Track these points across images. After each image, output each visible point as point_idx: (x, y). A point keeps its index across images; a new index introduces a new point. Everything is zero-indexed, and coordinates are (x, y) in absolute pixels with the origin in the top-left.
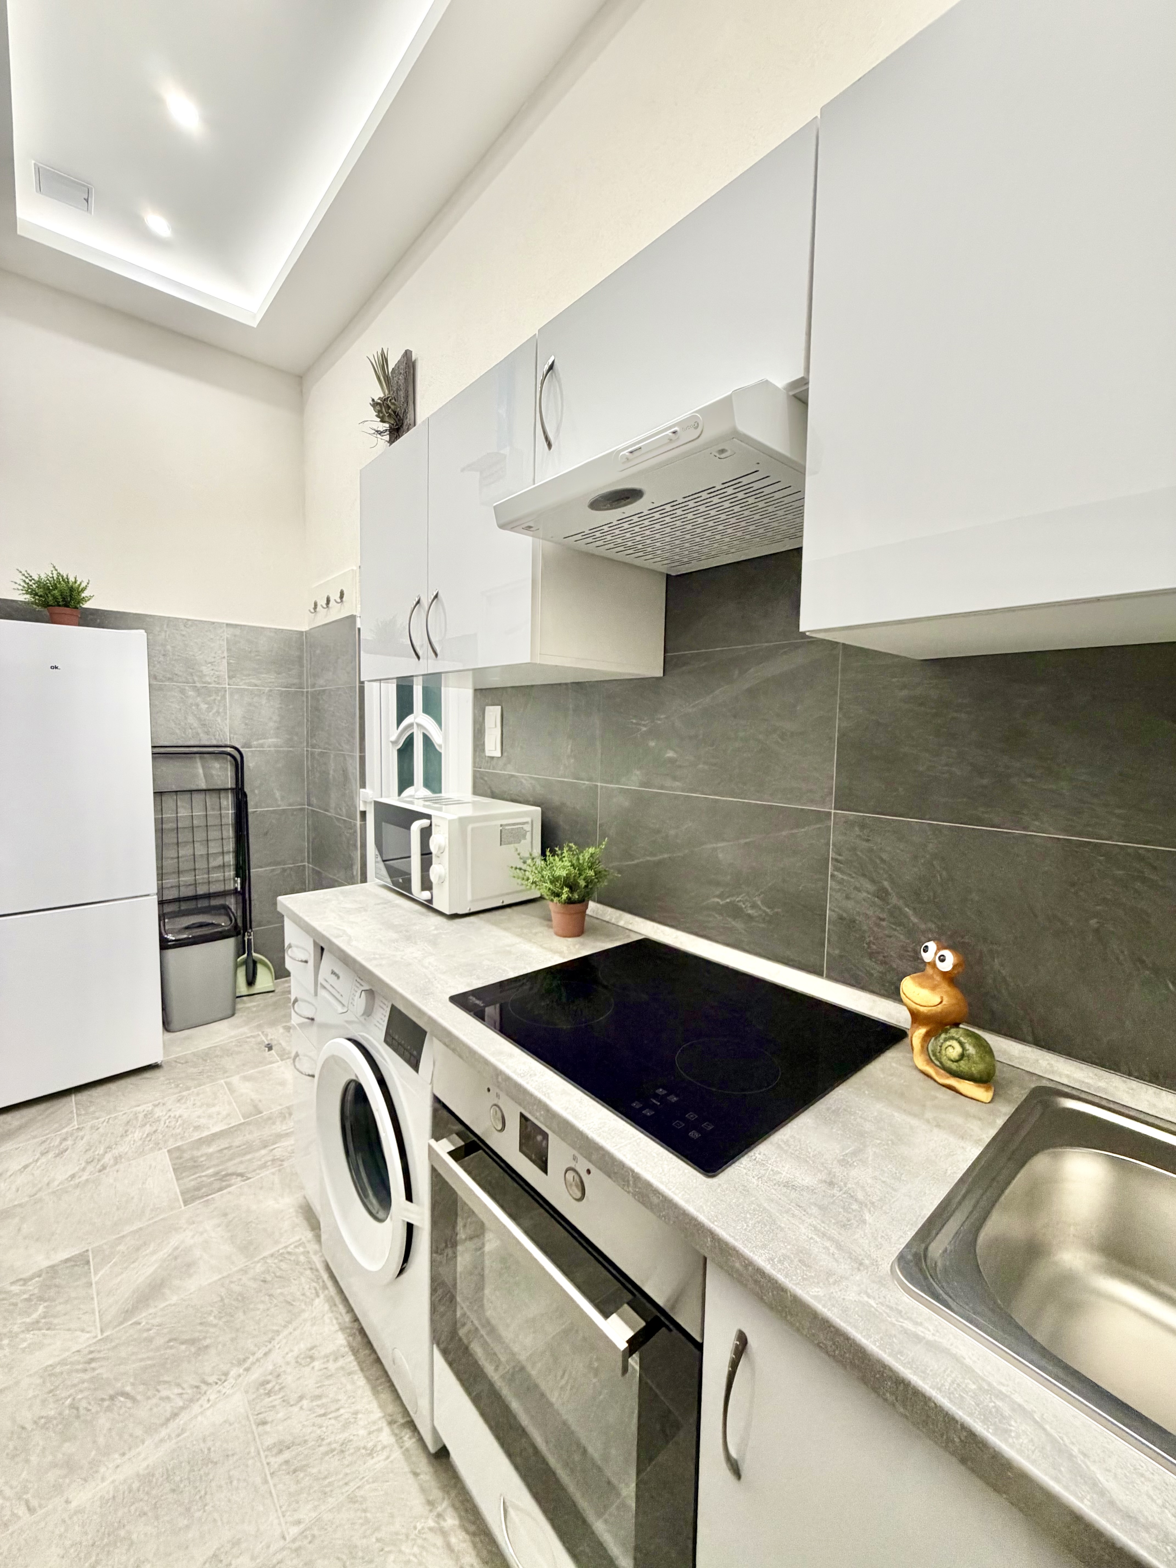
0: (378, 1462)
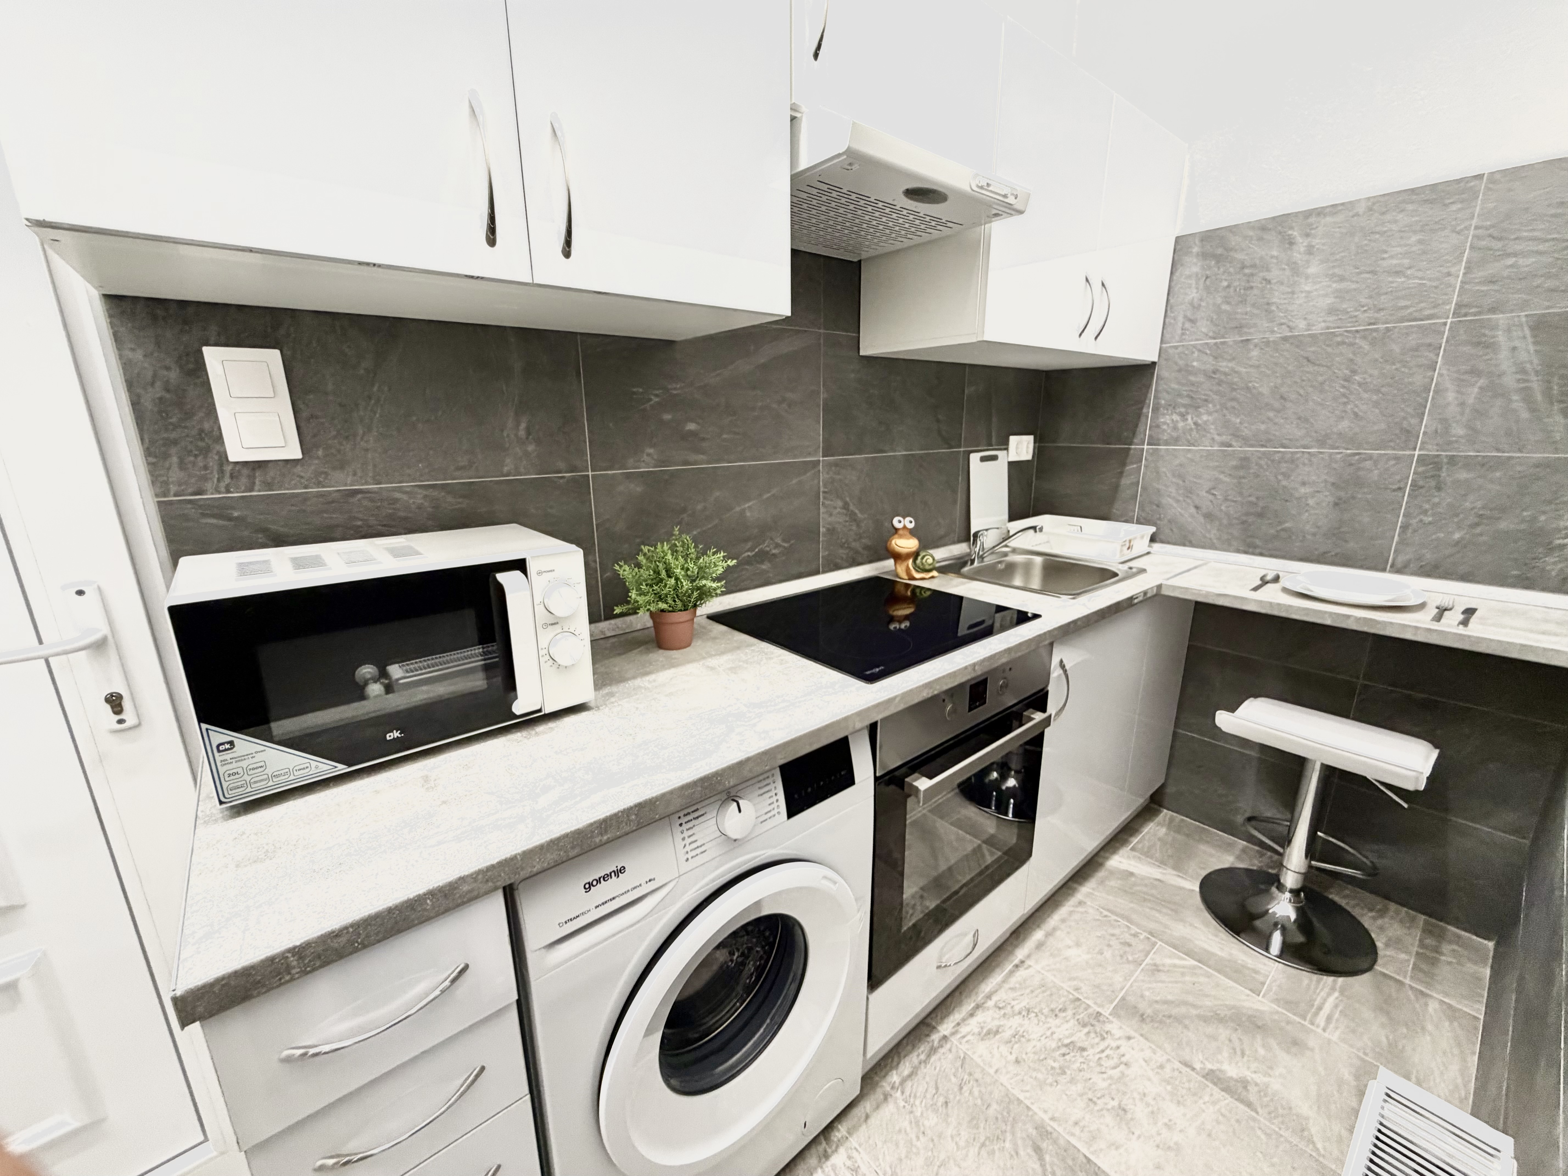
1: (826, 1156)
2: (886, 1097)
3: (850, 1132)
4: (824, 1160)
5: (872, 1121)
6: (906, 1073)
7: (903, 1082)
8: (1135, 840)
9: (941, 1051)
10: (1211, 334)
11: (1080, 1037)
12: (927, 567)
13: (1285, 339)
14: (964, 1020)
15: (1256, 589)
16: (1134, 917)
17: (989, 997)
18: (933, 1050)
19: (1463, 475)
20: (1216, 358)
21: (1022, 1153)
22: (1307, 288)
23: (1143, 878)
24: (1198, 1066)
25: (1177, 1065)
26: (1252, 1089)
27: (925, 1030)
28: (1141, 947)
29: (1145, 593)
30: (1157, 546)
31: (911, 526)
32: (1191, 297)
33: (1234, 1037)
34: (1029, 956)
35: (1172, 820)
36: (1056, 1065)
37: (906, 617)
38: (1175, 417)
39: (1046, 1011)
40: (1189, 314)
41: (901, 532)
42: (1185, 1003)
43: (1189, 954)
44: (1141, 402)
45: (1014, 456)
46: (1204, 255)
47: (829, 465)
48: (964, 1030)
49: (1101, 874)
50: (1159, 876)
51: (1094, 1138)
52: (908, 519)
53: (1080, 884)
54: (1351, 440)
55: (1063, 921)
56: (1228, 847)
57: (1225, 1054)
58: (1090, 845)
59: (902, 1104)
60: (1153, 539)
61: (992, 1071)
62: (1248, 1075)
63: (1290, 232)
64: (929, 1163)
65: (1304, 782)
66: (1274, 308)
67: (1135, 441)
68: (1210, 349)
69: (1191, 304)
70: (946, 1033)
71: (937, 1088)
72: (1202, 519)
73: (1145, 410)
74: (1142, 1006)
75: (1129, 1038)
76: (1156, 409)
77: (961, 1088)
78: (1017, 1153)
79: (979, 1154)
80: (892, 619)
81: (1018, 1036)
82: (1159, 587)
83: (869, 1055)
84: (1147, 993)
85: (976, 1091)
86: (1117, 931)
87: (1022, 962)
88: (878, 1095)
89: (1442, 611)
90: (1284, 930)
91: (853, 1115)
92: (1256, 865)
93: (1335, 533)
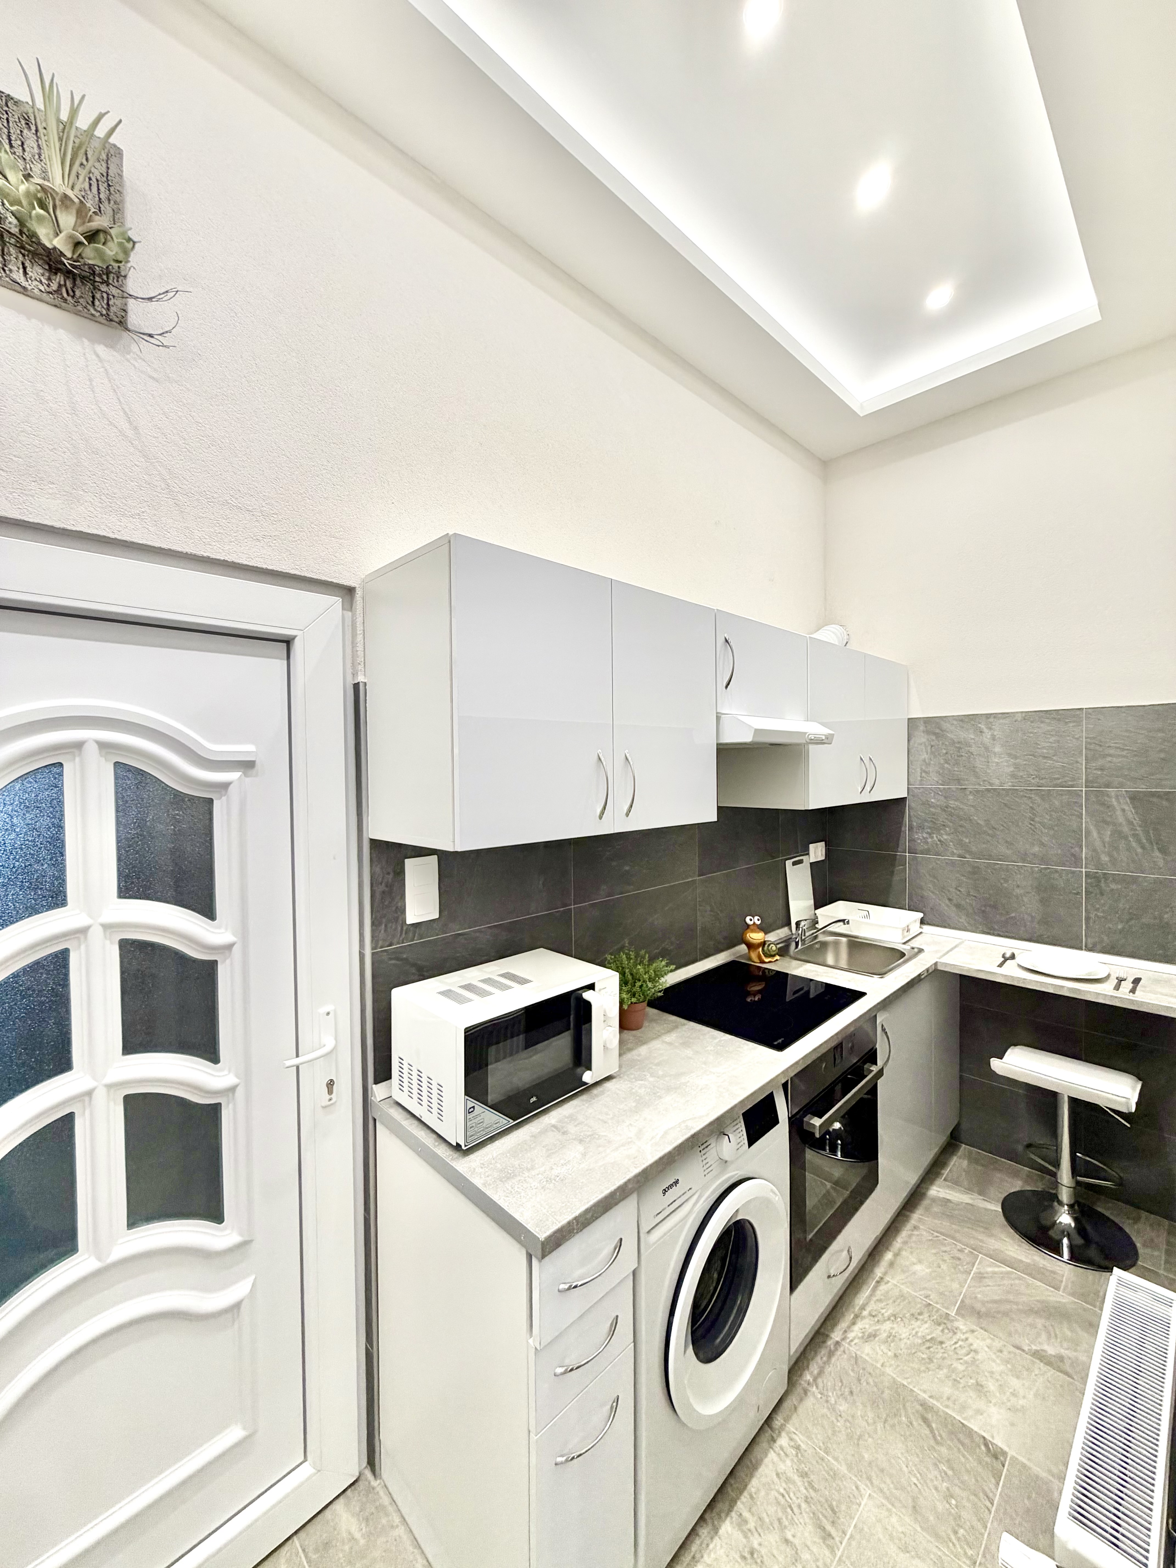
0: (801, 1441)
1: (773, 1440)
2: (806, 1392)
4: (772, 1442)
5: (800, 1410)
6: (816, 1372)
7: (815, 1380)
8: (945, 1172)
9: (839, 1353)
10: (940, 782)
11: (937, 1333)
12: (773, 953)
13: (988, 790)
14: (849, 1327)
15: (1001, 965)
16: (957, 1235)
17: (863, 1308)
18: (831, 1354)
19: (1113, 886)
20: (945, 797)
21: (914, 1423)
22: (996, 760)
23: (958, 1204)
24: (1026, 1348)
25: (1012, 1349)
26: (1068, 1363)
27: (821, 1338)
28: (968, 1259)
29: (927, 970)
30: (927, 928)
31: (759, 923)
32: (923, 757)
33: (1047, 1324)
34: (885, 1273)
35: (970, 1153)
36: (924, 1356)
37: (759, 992)
38: (925, 835)
39: (908, 1315)
40: (924, 768)
41: (752, 927)
42: (1008, 1301)
43: (1005, 1262)
44: (900, 823)
45: (812, 860)
46: (927, 732)
47: (702, 882)
48: (851, 1335)
49: (925, 1202)
50: (970, 1202)
51: (963, 1408)
52: (756, 918)
53: (912, 1211)
54: (1043, 860)
55: (905, 1243)
56: (1016, 1174)
57: (1044, 1336)
58: (913, 1179)
59: (819, 1396)
60: (923, 922)
61: (879, 1365)
62: (1063, 1352)
63: (980, 725)
64: (850, 1437)
65: (1060, 1112)
66: (977, 770)
67: (899, 849)
68: (941, 791)
69: (924, 760)
70: (838, 1339)
71: (841, 1381)
72: (954, 909)
73: (903, 829)
74: (978, 1306)
75: (973, 1331)
76: (911, 828)
77: (859, 1380)
78: (911, 1423)
79: (885, 1427)
80: (749, 994)
81: (891, 1337)
82: (936, 964)
83: (792, 1353)
84: (979, 1296)
85: (871, 1380)
86: (948, 1248)
87: (882, 1278)
88: (799, 1390)
89: (1120, 980)
90: (1069, 1236)
91: (787, 1404)
92: (1039, 1187)
93: (1045, 921)
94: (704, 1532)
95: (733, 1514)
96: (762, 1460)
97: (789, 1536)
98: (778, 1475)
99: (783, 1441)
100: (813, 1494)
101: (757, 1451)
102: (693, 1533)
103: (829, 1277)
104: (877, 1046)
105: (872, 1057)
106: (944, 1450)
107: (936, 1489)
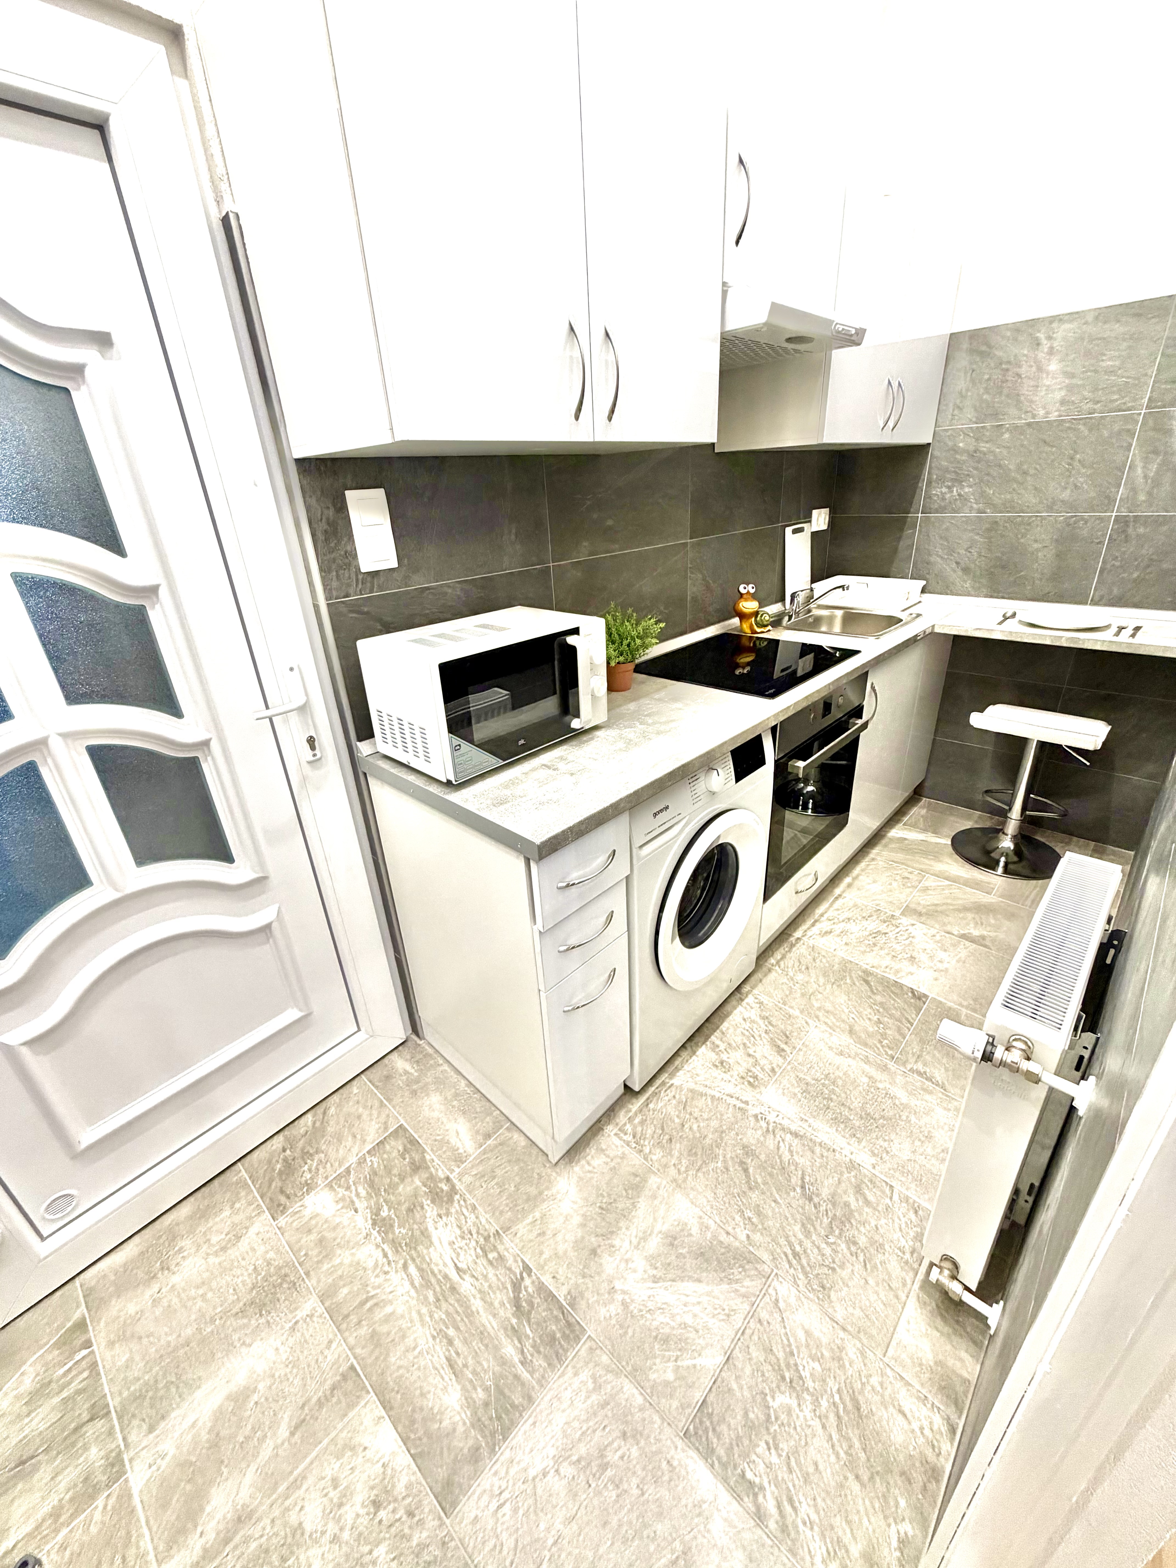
0: (764, 999)
1: (742, 1000)
2: (770, 970)
3: (753, 988)
4: (740, 1001)
5: (764, 981)
6: (779, 958)
7: (778, 962)
8: (905, 819)
9: (798, 945)
10: (974, 420)
11: (883, 928)
12: (765, 623)
13: (1029, 425)
14: (809, 929)
15: (1000, 623)
16: (909, 863)
17: (822, 915)
18: (792, 945)
19: (1142, 530)
20: (977, 440)
21: (857, 984)
22: (1047, 383)
23: (913, 841)
24: (956, 933)
25: (943, 934)
26: (988, 939)
27: (785, 936)
28: (916, 878)
29: (925, 632)
30: (926, 596)
31: (752, 591)
32: (960, 387)
33: (976, 916)
34: (844, 892)
35: (930, 804)
36: (871, 943)
37: (748, 664)
38: (944, 490)
39: (860, 918)
40: (958, 401)
41: (745, 596)
42: (945, 904)
43: (947, 879)
44: (918, 478)
45: (815, 528)
46: (972, 351)
47: (693, 545)
48: (809, 933)
49: (884, 842)
50: (924, 839)
51: (897, 972)
52: (751, 586)
53: (872, 848)
54: (1072, 506)
55: (863, 870)
56: (969, 817)
57: (972, 925)
58: (875, 825)
59: (780, 972)
60: (923, 591)
61: (832, 950)
62: (985, 933)
63: (1037, 334)
64: (803, 995)
65: (1024, 762)
66: (1022, 398)
67: (912, 510)
68: (973, 432)
69: (960, 393)
70: (799, 936)
71: (800, 963)
72: (960, 573)
73: (920, 485)
74: (920, 908)
75: (913, 925)
76: (929, 483)
78: (854, 984)
79: (832, 987)
80: (737, 666)
81: (843, 932)
82: (933, 626)
83: (761, 944)
84: (922, 902)
85: (824, 960)
86: (900, 872)
87: (840, 895)
88: (765, 969)
89: (1121, 629)
90: (1007, 856)
91: (753, 980)
92: (988, 824)
93: (1056, 577)
94: (684, 1054)
95: (708, 1043)
96: (732, 1012)
97: (751, 1052)
98: (744, 1020)
99: (750, 999)
100: (771, 1028)
101: (728, 1007)
102: (676, 1054)
103: (797, 893)
104: (865, 703)
105: (858, 712)
106: (878, 998)
107: (869, 1019)
